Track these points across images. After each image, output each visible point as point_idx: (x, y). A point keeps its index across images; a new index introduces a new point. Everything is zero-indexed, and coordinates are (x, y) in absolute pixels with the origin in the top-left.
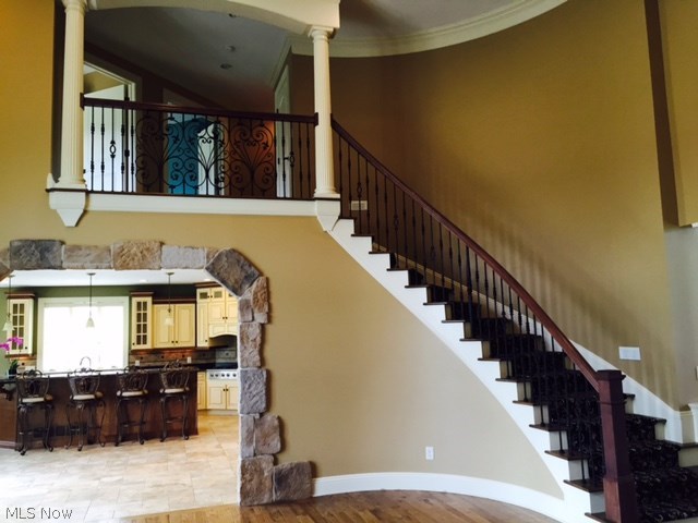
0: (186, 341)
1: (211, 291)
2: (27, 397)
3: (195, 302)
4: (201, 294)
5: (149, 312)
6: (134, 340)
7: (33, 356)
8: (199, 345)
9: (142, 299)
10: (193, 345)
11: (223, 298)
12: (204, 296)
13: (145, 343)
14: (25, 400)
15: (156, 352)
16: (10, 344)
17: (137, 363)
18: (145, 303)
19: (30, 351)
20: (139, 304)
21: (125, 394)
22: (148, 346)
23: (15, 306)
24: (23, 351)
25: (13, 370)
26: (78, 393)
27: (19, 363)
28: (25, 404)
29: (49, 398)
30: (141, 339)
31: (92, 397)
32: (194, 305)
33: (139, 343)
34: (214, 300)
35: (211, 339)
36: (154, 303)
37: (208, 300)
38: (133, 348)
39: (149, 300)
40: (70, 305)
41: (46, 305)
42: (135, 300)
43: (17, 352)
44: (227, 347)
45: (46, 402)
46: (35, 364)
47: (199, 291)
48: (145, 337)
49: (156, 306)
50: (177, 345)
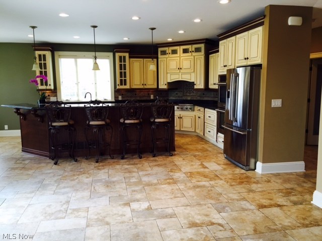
0: (151, 84)
1: (169, 50)
2: (55, 122)
3: (157, 58)
4: (161, 52)
5: (127, 63)
6: (118, 82)
7: (55, 91)
8: (160, 87)
9: (122, 54)
10: (156, 87)
11: (178, 55)
12: (164, 53)
13: (125, 84)
14: (54, 124)
15: (132, 91)
16: (38, 80)
17: (120, 98)
18: (124, 57)
19: (52, 87)
20: (120, 57)
21: (127, 122)
22: (127, 87)
23: (40, 56)
24: (48, 87)
25: (43, 100)
26: (93, 120)
27: (47, 95)
28: (54, 126)
29: (71, 122)
30: (123, 82)
31: (103, 123)
32: (155, 60)
33: (121, 84)
34: (171, 55)
35: (169, 83)
36: (130, 57)
37: (167, 56)
38: (118, 87)
39: (127, 55)
40: (76, 57)
41: (60, 56)
42: (118, 55)
43: (44, 87)
44: (176, 89)
45: (70, 125)
46: (56, 96)
47: (160, 49)
48: (125, 80)
49: (131, 59)
50: (145, 87)
